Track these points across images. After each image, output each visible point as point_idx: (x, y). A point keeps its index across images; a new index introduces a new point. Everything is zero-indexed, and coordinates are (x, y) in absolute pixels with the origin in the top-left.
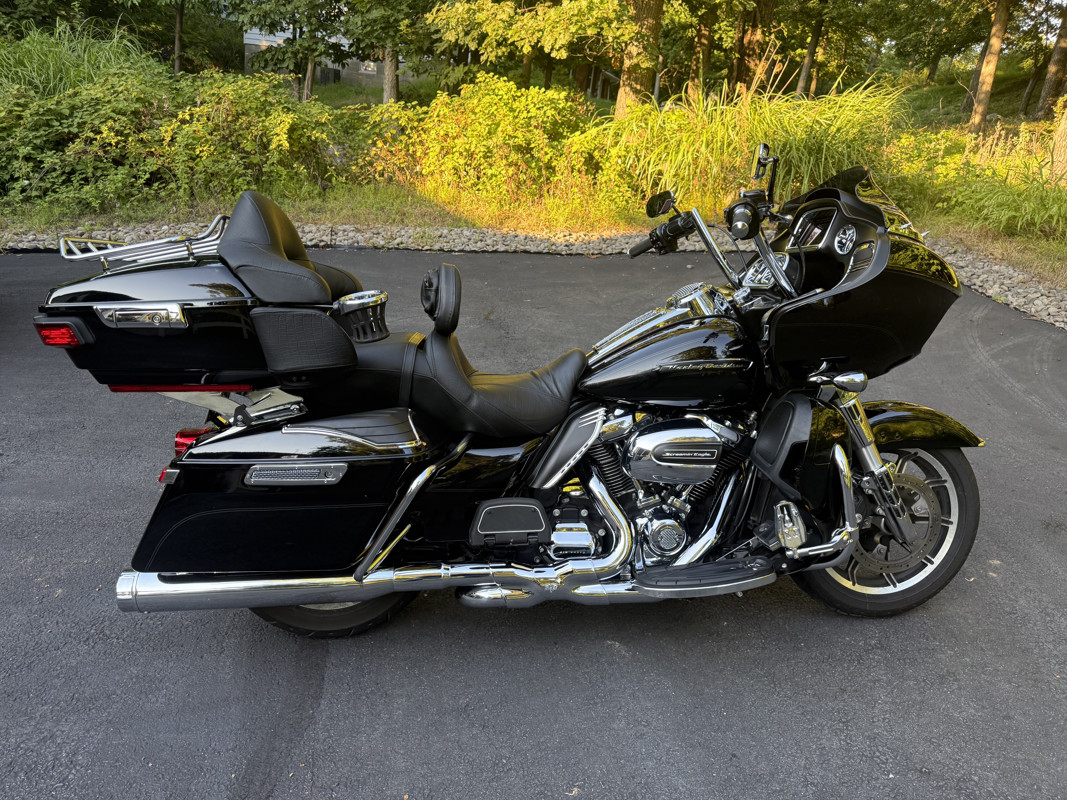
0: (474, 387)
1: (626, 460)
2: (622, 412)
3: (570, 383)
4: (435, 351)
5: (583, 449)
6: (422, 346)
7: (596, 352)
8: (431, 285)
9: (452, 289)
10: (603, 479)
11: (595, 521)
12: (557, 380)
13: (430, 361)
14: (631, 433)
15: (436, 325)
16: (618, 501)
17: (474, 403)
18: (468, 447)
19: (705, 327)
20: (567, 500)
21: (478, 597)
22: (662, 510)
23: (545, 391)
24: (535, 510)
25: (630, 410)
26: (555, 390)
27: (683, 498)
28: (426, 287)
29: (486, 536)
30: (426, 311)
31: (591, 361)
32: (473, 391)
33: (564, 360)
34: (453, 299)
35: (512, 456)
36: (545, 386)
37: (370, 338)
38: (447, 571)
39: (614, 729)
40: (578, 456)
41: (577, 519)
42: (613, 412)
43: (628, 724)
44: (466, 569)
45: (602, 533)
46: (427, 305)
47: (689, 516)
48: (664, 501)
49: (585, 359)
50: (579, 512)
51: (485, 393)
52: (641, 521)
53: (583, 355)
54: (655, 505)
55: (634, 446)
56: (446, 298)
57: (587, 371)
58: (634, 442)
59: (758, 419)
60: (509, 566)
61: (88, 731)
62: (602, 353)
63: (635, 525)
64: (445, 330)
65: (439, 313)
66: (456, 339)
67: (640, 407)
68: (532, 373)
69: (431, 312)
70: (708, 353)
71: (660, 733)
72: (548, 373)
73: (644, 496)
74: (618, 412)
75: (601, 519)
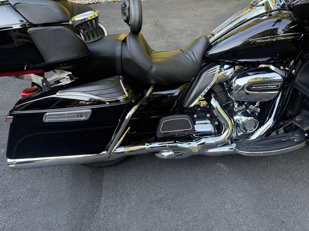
0: (153, 61)
1: (230, 90)
2: (228, 66)
3: (201, 53)
4: (131, 44)
5: (209, 87)
6: (124, 41)
7: (213, 35)
8: (125, 6)
9: (137, 7)
10: (217, 99)
11: (213, 118)
12: (194, 53)
13: (129, 49)
14: (233, 77)
15: (131, 29)
16: (224, 108)
17: (154, 70)
18: (153, 91)
19: (272, 17)
20: (199, 109)
21: (162, 155)
22: (246, 112)
23: (189, 59)
24: (187, 120)
25: (232, 65)
26: (194, 58)
27: (256, 105)
28: (123, 7)
29: (164, 133)
30: (125, 21)
31: (211, 40)
32: (153, 63)
33: (197, 41)
34: (138, 13)
35: (174, 93)
36: (188, 56)
37: (92, 40)
38: (148, 146)
39: (226, 209)
40: (206, 91)
41: (205, 118)
42: (223, 67)
43: (232, 206)
44: (156, 145)
45: (217, 123)
46: (125, 18)
47: (259, 114)
48: (247, 107)
49: (208, 40)
50: (206, 115)
51: (159, 63)
52: (236, 118)
53: (206, 37)
54: (243, 110)
55: (235, 83)
56: (134, 13)
57: (209, 46)
58: (235, 81)
59: (295, 64)
60: (175, 142)
61: (9, 217)
62: (216, 36)
63: (233, 119)
64: (136, 31)
65: (131, 21)
66: (142, 35)
67: (237, 63)
68: (181, 50)
69: (127, 21)
70: (273, 32)
71: (247, 210)
72: (189, 49)
73: (238, 106)
74: (226, 66)
75: (216, 117)
